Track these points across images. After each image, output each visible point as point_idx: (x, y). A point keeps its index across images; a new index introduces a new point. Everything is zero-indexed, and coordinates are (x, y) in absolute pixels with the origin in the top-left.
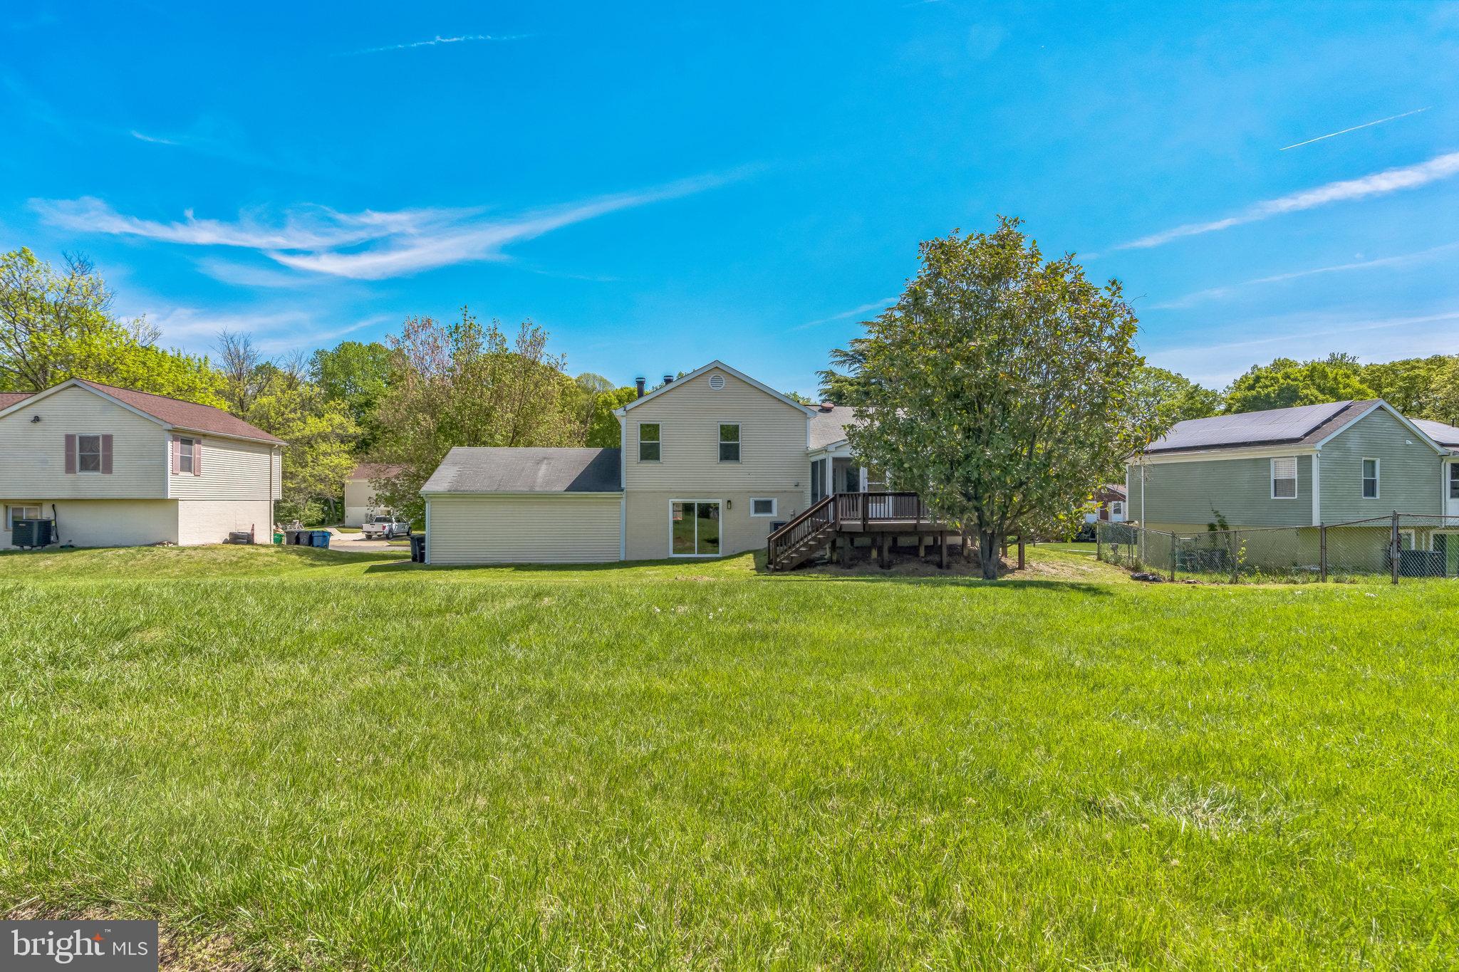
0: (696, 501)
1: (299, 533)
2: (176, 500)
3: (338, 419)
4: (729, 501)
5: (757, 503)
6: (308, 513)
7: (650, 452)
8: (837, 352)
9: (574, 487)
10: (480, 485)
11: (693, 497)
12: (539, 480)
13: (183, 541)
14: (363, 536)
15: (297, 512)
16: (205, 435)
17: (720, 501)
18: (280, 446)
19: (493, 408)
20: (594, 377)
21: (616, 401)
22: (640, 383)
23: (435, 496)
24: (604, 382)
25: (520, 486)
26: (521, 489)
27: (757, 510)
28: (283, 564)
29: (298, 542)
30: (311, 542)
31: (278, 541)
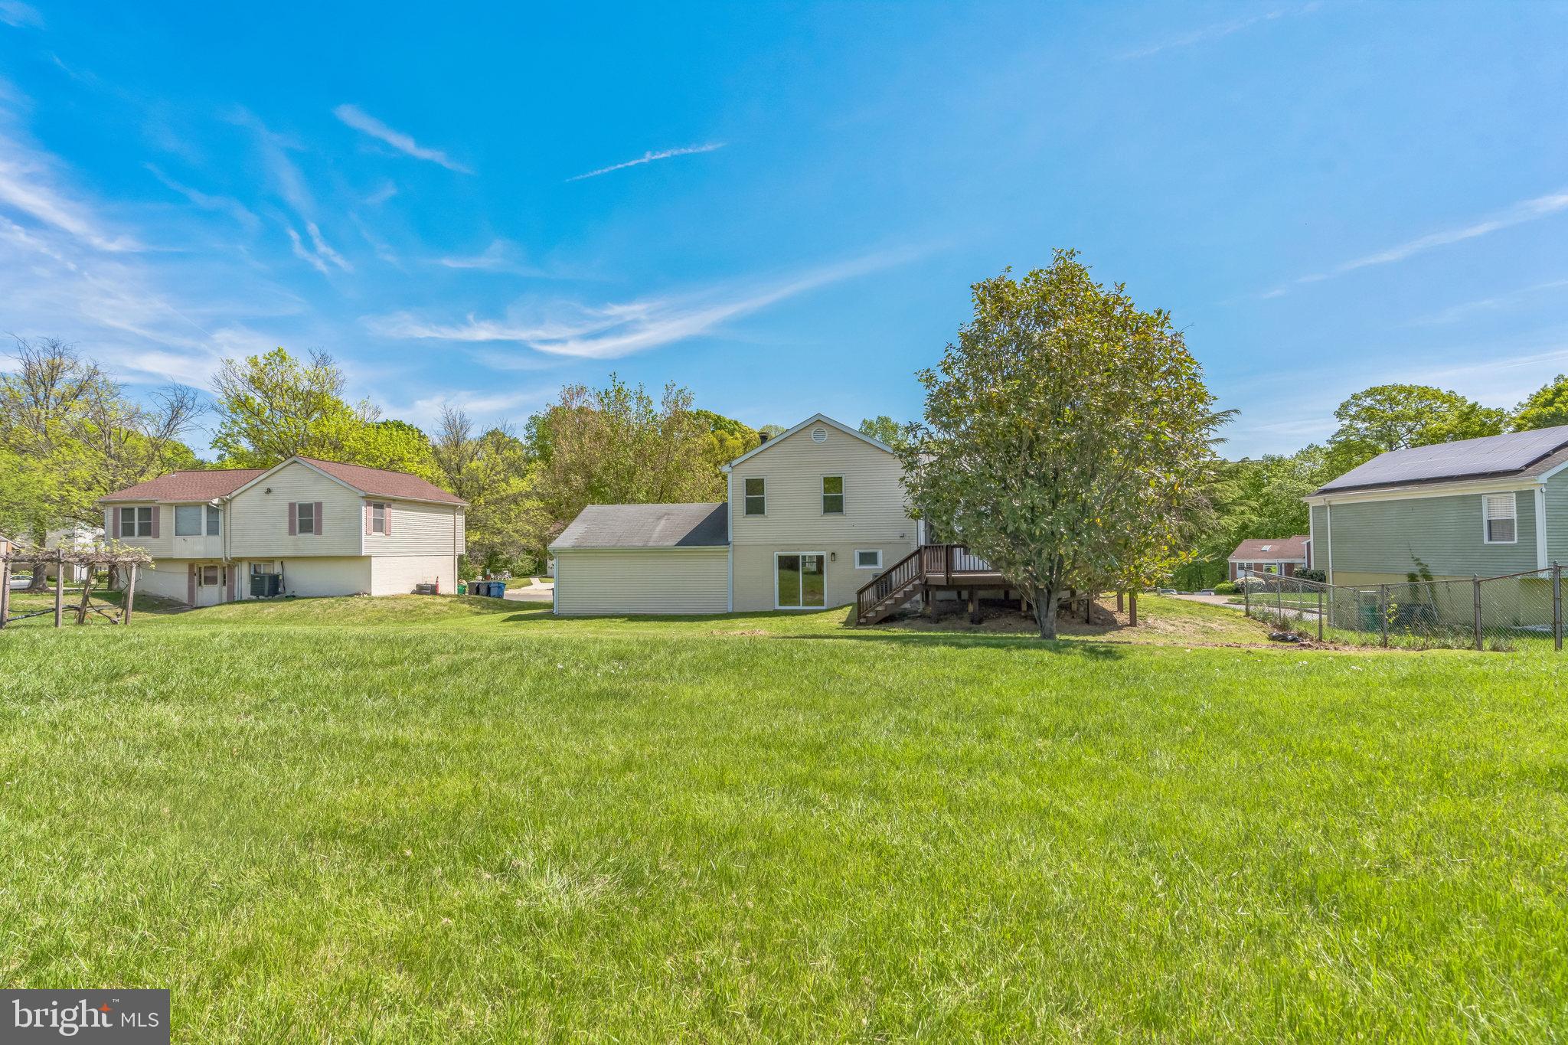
0: (801, 554)
1: (478, 585)
2: (370, 557)
4: (833, 554)
5: (862, 555)
6: (521, 563)
7: (755, 507)
9: (683, 542)
10: (601, 541)
11: (798, 550)
12: (655, 535)
13: (376, 591)
15: (511, 564)
16: (394, 500)
17: (824, 553)
18: (462, 507)
23: (562, 551)
25: (637, 542)
26: (637, 544)
27: (862, 562)
28: (451, 612)
29: (478, 593)
30: (488, 593)
31: (462, 591)
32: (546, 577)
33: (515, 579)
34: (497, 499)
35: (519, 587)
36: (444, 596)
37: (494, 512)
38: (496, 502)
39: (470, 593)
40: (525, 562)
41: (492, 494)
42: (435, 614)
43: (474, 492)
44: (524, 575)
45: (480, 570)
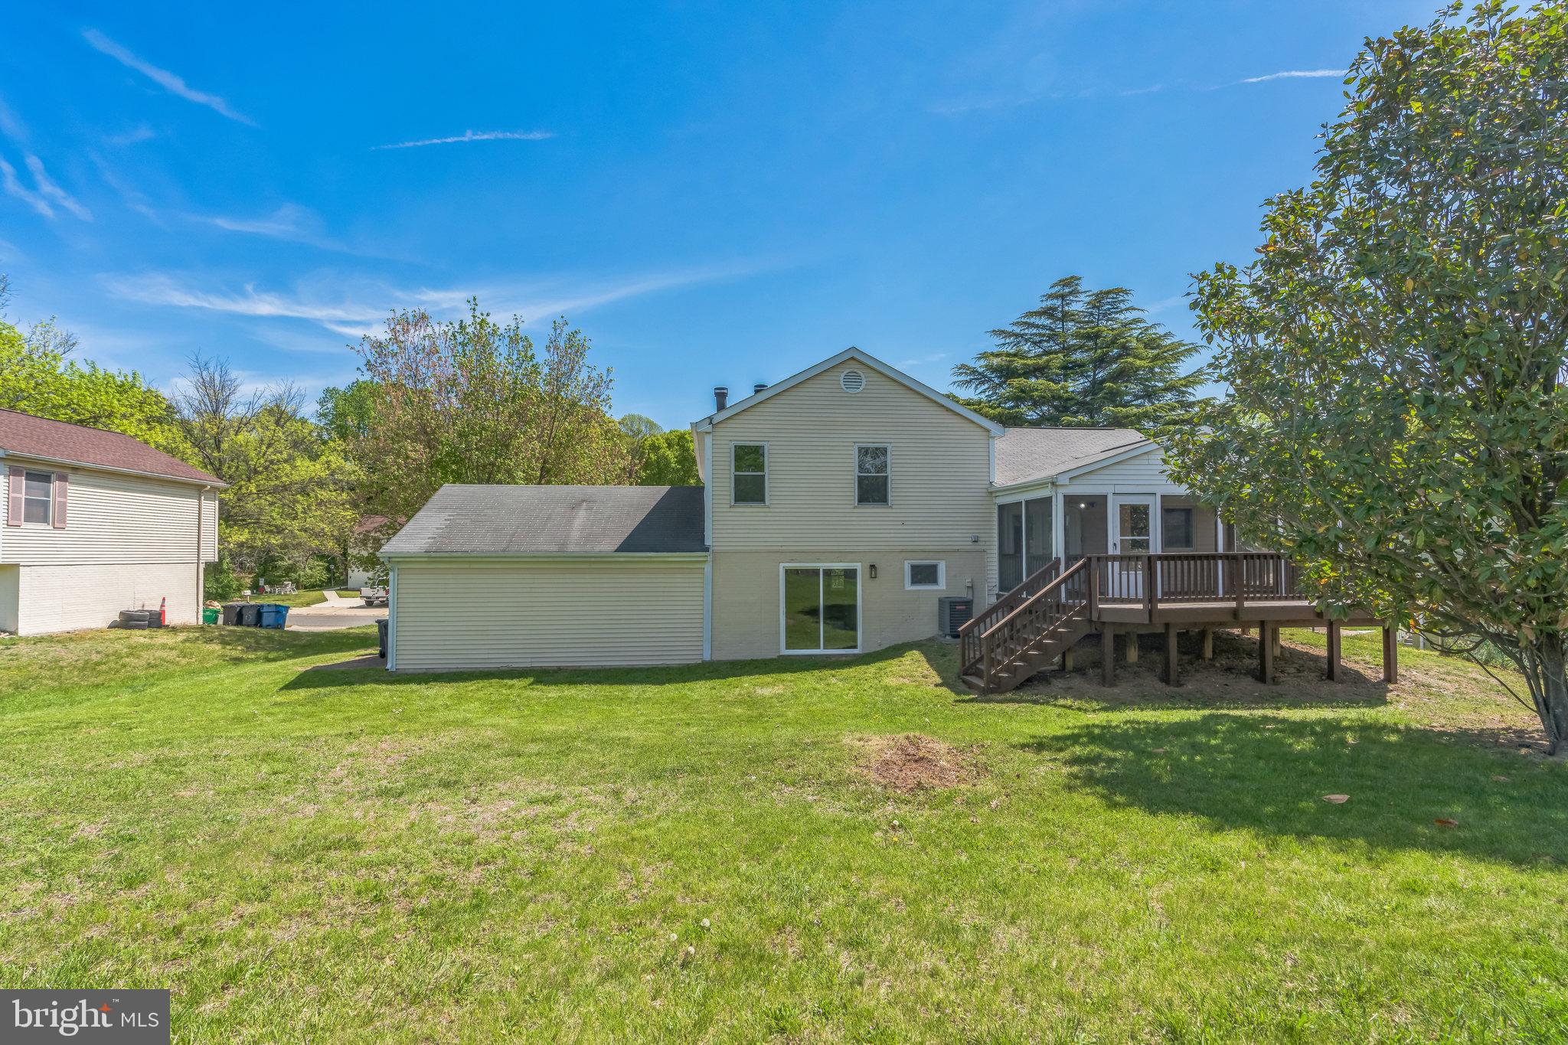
0: (822, 566)
1: (242, 608)
2: (16, 567)
3: (336, 460)
4: (873, 567)
5: (914, 569)
6: (309, 572)
7: (750, 490)
8: (963, 368)
9: (629, 545)
10: (481, 542)
11: (819, 560)
12: (575, 534)
13: (26, 628)
14: (362, 602)
15: (295, 572)
16: (72, 468)
17: (858, 566)
18: (215, 488)
19: (512, 436)
20: (640, 419)
21: (666, 445)
22: (721, 396)
23: (405, 559)
24: (651, 425)
25: (544, 544)
26: (545, 548)
27: (915, 580)
28: (184, 661)
29: (239, 621)
30: (258, 622)
31: (211, 618)
32: (347, 589)
33: (301, 592)
34: (276, 486)
35: (308, 604)
36: (174, 629)
37: (272, 504)
38: (274, 491)
39: (226, 623)
40: (316, 570)
41: (268, 479)
42: (150, 666)
43: (240, 476)
44: (312, 587)
45: (248, 581)
